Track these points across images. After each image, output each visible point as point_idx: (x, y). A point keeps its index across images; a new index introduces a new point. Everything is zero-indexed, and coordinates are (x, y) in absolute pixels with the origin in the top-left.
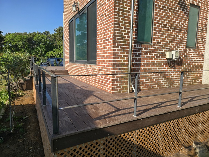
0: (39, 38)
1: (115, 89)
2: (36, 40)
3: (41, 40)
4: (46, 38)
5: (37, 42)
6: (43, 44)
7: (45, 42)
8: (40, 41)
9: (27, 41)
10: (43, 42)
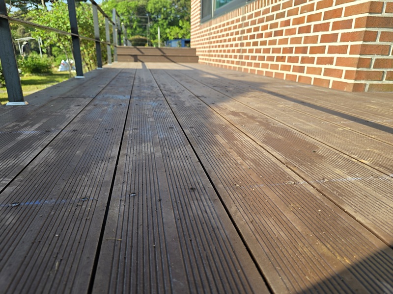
0: (157, 6)
1: (372, 69)
2: (151, 10)
3: (161, 9)
4: (170, 6)
5: (153, 14)
6: (164, 19)
7: (168, 15)
8: (159, 12)
9: (137, 14)
10: (163, 14)
